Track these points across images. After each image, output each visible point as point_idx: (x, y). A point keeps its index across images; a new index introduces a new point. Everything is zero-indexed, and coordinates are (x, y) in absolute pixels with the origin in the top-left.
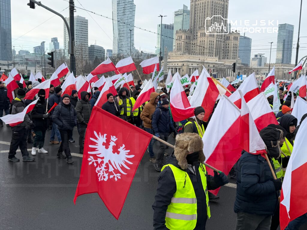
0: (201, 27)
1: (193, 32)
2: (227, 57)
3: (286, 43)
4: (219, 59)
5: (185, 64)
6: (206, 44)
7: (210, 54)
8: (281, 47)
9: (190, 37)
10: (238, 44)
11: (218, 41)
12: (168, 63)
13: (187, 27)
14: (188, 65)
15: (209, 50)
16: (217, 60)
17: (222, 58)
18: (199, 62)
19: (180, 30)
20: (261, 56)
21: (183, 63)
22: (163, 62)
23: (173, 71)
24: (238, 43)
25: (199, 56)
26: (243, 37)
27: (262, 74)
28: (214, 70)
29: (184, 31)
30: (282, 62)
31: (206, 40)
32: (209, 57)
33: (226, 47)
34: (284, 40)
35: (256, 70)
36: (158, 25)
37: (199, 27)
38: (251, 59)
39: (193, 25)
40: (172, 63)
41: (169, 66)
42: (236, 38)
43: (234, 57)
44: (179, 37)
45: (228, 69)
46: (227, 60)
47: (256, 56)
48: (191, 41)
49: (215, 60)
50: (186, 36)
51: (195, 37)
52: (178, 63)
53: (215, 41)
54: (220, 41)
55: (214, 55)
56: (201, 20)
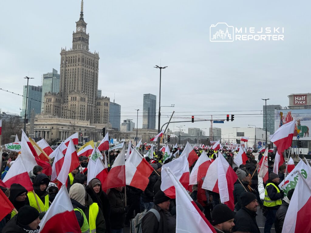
0: (72, 91)
1: (63, 96)
2: (98, 121)
3: (150, 111)
4: (91, 123)
5: (55, 127)
6: (77, 108)
7: (82, 118)
8: (147, 114)
9: (60, 100)
10: (108, 110)
11: (90, 105)
12: (35, 126)
13: (57, 90)
14: (58, 128)
15: (81, 114)
16: (89, 124)
17: (93, 122)
18: (69, 126)
19: (49, 92)
20: (129, 121)
21: (53, 126)
22: (29, 125)
23: (41, 134)
24: (108, 108)
25: (70, 119)
26: (113, 103)
27: (131, 139)
28: (85, 134)
29: (54, 94)
30: (148, 128)
31: (77, 104)
32: (81, 121)
33: (97, 111)
34: (149, 108)
35: (126, 134)
36: (24, 86)
37: (70, 91)
38: (121, 124)
39: (63, 89)
40: (40, 126)
41: (36, 129)
42: (106, 104)
43: (105, 121)
44: (48, 100)
45: (99, 132)
46: (98, 124)
47: (125, 121)
48: (62, 104)
49: (86, 124)
50: (56, 99)
51: (66, 101)
52: (46, 126)
53: (86, 106)
54: (91, 106)
55: (86, 119)
56: (71, 84)
